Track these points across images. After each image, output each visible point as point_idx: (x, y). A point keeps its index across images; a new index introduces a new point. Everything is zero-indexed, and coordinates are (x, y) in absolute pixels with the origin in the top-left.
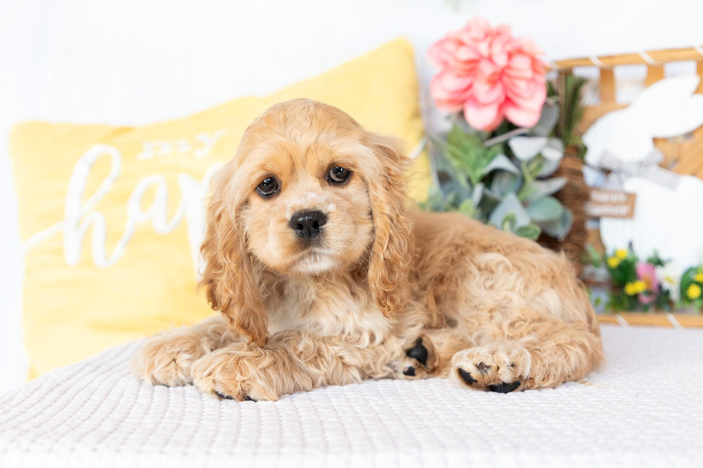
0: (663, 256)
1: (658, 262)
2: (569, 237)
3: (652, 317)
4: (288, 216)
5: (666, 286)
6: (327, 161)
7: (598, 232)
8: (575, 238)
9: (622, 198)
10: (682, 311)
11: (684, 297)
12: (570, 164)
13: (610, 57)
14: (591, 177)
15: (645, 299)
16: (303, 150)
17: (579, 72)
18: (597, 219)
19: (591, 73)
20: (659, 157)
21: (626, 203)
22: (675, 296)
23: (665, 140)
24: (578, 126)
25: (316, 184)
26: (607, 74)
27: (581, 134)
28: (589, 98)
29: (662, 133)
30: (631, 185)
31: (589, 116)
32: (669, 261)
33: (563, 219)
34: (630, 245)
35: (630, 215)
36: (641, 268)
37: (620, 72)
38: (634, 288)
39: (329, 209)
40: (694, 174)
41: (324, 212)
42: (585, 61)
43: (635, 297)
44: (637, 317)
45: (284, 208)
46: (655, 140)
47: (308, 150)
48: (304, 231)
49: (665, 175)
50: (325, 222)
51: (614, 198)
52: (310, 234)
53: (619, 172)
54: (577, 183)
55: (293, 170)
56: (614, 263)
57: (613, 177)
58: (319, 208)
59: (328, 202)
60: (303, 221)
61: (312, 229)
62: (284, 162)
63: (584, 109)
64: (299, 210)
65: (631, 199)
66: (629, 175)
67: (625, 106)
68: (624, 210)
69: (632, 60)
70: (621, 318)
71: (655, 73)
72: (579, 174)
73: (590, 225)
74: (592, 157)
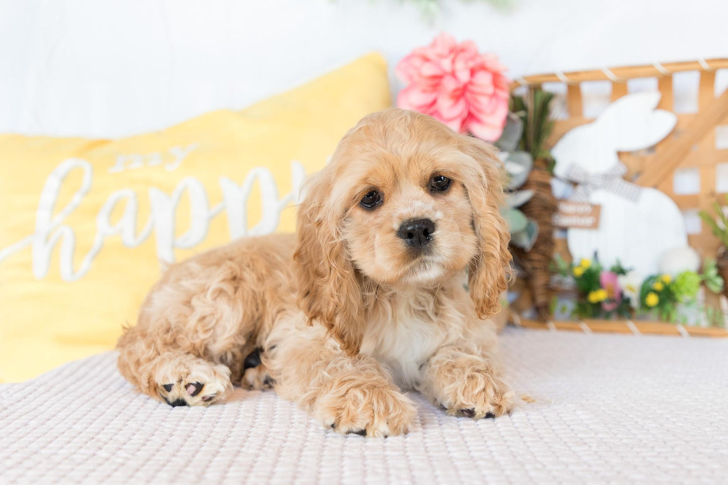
0: (625, 265)
1: (620, 271)
2: (535, 247)
3: (614, 323)
4: (396, 226)
5: (628, 294)
6: (429, 171)
7: (565, 242)
8: (542, 248)
9: (588, 209)
10: (642, 318)
11: (644, 305)
12: (538, 176)
13: (575, 73)
14: (559, 188)
15: (608, 307)
16: (405, 161)
17: (548, 88)
18: (565, 229)
19: (559, 88)
20: (622, 170)
21: (591, 215)
22: (635, 303)
23: (629, 153)
24: (546, 140)
25: (421, 193)
26: (574, 90)
27: (551, 147)
28: (557, 112)
29: (626, 146)
30: (597, 197)
31: (558, 130)
32: (631, 270)
33: (528, 231)
34: (596, 255)
35: (595, 226)
36: (605, 277)
37: (586, 88)
38: (598, 296)
39: (437, 216)
40: (656, 187)
41: (433, 219)
42: (552, 77)
43: (599, 305)
44: (600, 323)
45: (390, 218)
46: (620, 154)
47: (409, 160)
48: (414, 239)
49: (628, 187)
50: (434, 230)
51: (581, 209)
52: (420, 242)
53: (585, 184)
54: (544, 195)
55: (396, 181)
56: (578, 272)
57: (580, 189)
58: (427, 216)
59: (435, 209)
60: (414, 230)
61: (422, 236)
62: (387, 173)
63: (554, 123)
64: (408, 218)
65: (596, 210)
66: (595, 188)
67: (591, 121)
68: (589, 221)
69: (596, 76)
70: (584, 325)
71: (619, 89)
72: (547, 187)
73: (557, 235)
74: (560, 170)
